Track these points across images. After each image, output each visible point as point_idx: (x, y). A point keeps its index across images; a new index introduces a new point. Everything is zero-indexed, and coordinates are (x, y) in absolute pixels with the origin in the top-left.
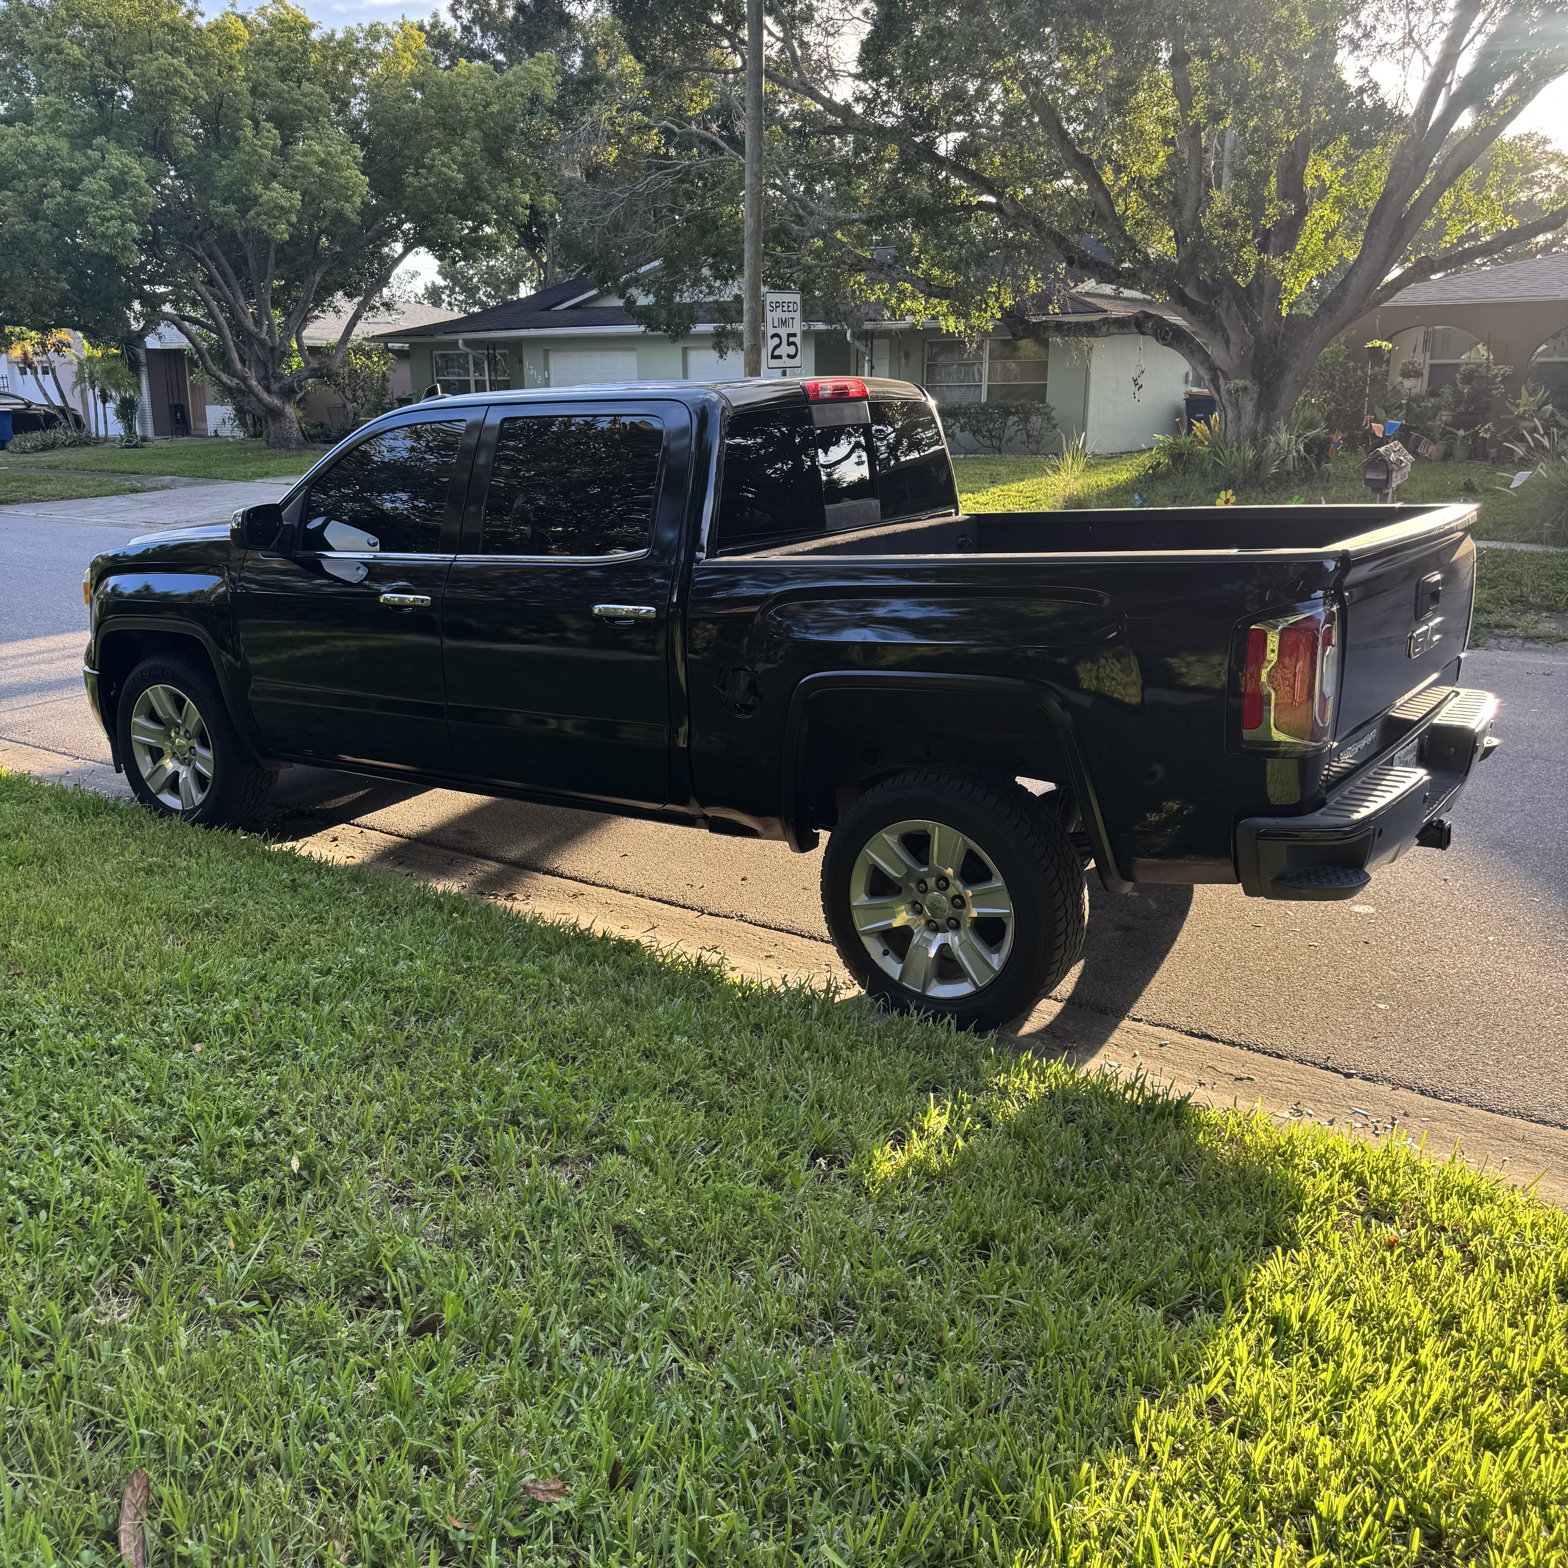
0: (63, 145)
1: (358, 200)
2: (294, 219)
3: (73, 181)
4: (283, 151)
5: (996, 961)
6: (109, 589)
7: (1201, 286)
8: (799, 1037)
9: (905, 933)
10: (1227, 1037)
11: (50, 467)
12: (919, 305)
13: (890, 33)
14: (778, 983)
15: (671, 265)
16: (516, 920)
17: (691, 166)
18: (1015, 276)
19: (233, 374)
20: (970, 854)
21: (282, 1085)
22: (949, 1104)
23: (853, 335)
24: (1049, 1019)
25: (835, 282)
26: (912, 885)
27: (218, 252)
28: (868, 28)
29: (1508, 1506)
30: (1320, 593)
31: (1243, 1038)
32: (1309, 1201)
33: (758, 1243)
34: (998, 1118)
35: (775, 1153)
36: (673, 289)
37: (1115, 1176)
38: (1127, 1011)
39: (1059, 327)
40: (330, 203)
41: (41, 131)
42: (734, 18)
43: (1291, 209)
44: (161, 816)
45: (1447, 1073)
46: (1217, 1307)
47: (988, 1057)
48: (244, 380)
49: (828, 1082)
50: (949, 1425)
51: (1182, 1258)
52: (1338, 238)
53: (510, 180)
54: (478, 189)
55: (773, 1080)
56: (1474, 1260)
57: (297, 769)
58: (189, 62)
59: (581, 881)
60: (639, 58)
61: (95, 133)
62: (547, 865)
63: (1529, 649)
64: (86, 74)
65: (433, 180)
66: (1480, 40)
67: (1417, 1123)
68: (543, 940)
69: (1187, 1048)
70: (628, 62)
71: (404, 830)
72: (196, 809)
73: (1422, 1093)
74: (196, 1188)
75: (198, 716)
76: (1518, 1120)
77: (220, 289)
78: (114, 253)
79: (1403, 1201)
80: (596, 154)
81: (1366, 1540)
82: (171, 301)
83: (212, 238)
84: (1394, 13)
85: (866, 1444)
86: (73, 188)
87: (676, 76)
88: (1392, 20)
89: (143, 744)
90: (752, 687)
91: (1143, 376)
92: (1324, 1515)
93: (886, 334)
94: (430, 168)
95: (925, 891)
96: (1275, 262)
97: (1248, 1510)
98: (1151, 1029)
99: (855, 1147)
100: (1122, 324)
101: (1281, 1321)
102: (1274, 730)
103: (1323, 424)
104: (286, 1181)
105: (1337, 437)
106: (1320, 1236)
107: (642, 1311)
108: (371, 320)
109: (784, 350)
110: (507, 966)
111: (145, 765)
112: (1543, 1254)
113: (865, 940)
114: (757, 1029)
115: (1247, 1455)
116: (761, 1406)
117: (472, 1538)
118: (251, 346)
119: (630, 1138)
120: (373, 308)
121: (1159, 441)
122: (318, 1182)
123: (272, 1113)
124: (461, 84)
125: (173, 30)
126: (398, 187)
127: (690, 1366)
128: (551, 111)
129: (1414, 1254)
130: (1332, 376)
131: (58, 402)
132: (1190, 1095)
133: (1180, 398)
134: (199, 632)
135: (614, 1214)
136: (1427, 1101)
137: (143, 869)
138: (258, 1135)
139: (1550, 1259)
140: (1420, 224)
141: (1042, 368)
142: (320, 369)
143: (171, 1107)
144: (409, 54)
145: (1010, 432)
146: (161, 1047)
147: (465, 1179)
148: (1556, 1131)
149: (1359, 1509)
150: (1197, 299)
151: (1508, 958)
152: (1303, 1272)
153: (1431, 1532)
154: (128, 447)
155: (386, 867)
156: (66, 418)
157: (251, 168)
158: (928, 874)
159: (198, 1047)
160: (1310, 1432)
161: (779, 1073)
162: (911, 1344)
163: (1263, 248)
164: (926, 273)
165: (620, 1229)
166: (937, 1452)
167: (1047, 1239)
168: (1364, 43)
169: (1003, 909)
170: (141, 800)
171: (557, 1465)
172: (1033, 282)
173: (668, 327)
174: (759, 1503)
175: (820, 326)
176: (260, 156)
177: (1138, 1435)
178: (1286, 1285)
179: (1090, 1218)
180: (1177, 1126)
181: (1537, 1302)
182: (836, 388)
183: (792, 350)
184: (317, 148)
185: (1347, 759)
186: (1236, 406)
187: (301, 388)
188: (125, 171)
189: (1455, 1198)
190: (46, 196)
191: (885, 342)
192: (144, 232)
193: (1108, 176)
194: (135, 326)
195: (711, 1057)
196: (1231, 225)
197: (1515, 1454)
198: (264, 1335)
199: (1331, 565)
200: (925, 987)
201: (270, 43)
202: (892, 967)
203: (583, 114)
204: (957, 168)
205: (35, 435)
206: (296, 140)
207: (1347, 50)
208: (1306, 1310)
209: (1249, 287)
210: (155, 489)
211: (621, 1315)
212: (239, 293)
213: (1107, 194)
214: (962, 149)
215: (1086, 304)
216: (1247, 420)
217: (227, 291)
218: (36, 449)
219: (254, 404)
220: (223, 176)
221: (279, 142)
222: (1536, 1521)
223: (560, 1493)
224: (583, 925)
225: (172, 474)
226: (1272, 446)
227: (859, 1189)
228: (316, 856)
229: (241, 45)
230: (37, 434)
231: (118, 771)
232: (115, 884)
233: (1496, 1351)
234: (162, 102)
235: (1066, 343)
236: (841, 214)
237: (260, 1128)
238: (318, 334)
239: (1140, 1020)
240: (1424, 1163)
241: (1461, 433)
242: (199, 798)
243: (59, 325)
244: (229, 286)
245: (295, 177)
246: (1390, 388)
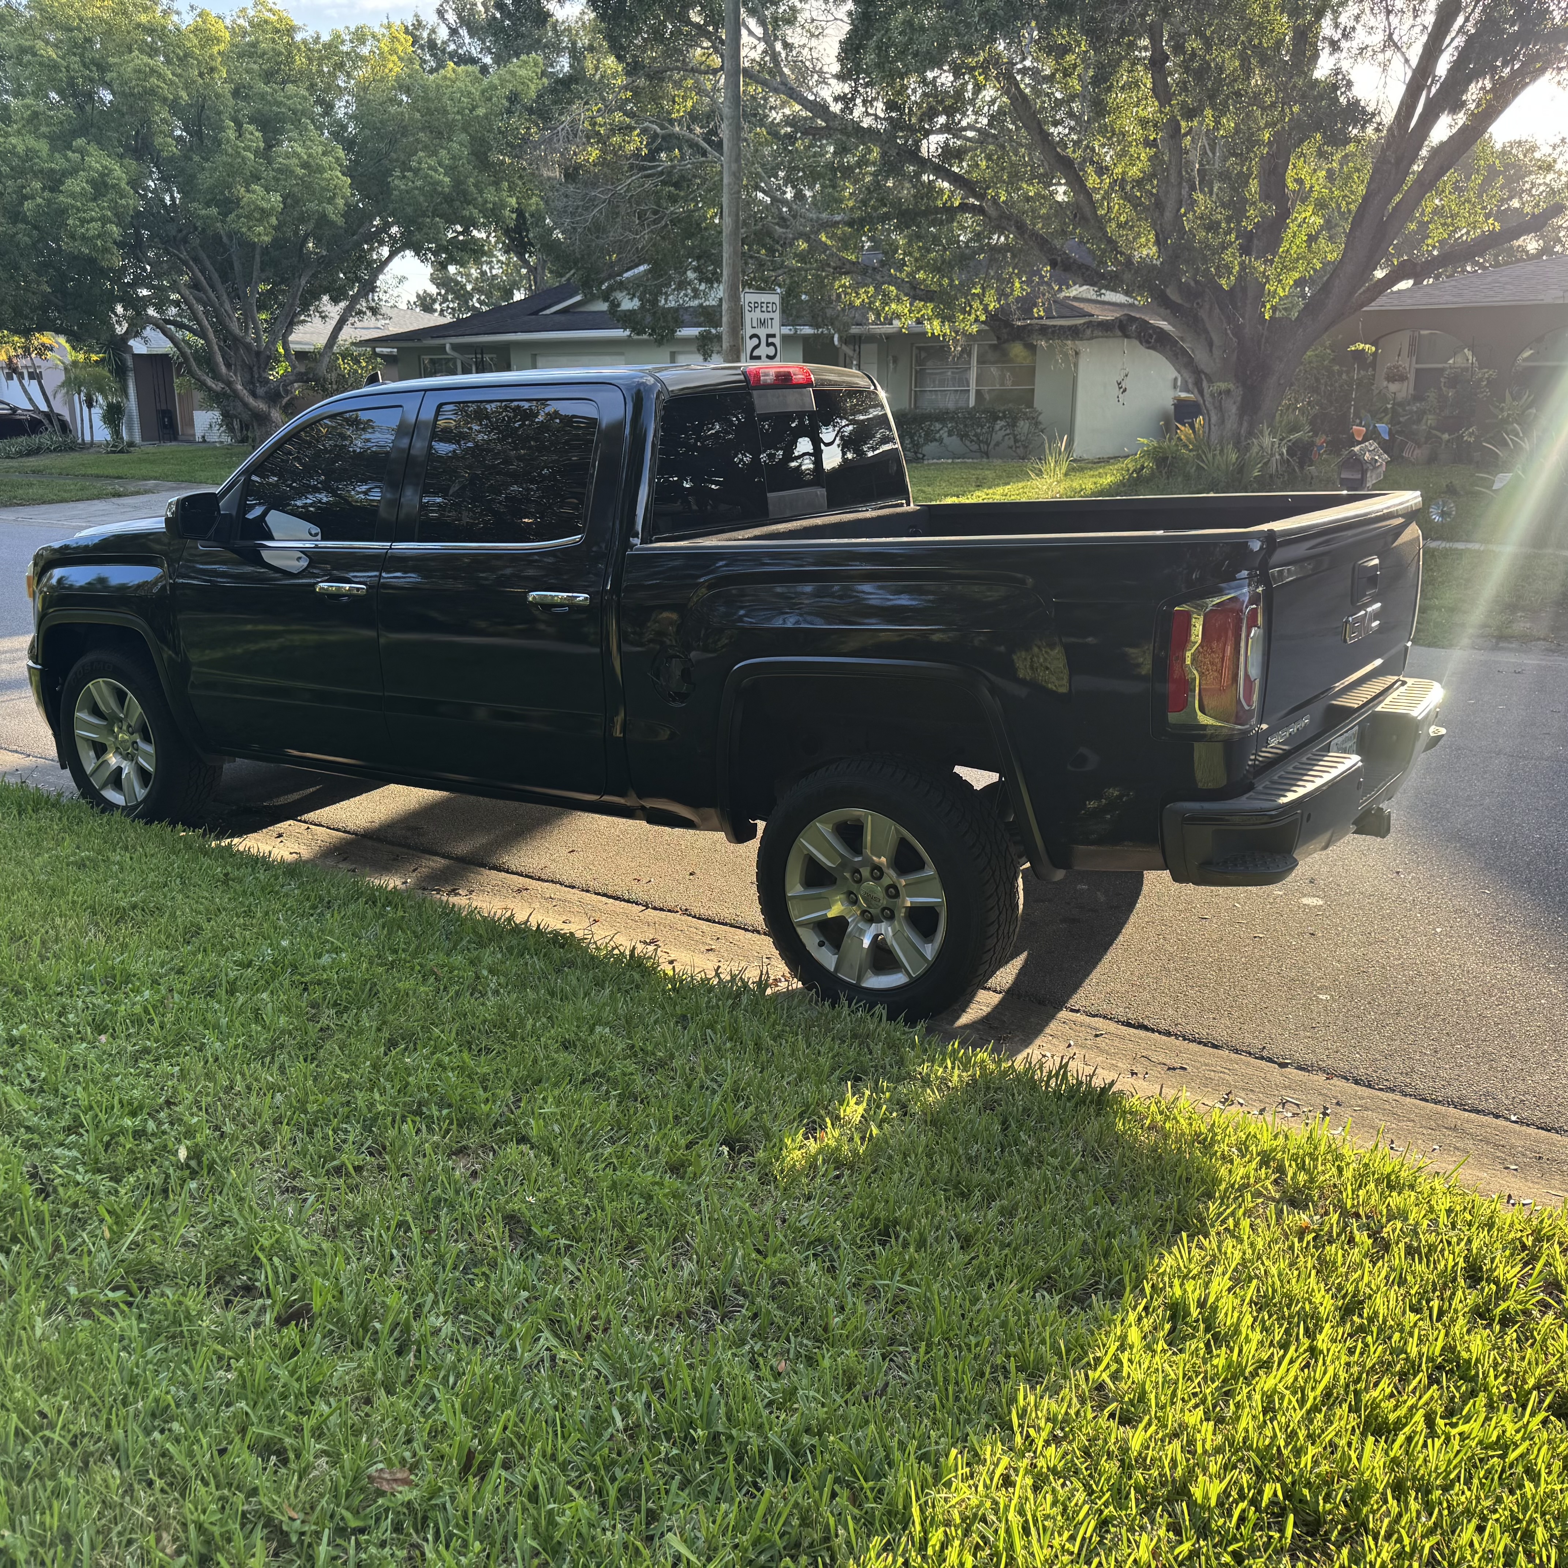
0: (43, 147)
1: (340, 202)
2: (274, 221)
3: (54, 181)
4: (266, 153)
5: (930, 951)
6: (54, 581)
7: (1183, 289)
8: (724, 1028)
9: (840, 923)
10: (1163, 1026)
11: (34, 472)
12: (903, 308)
13: (867, 31)
14: (711, 974)
15: (657, 271)
16: (450, 912)
17: (673, 167)
18: (999, 279)
19: (216, 376)
20: (903, 843)
21: (183, 1076)
22: (868, 1093)
23: (840, 339)
24: (987, 1010)
25: (820, 285)
26: (847, 875)
27: (203, 256)
28: (848, 28)
29: (1389, 1491)
30: (1245, 573)
31: (1179, 1028)
32: (1223, 1187)
33: (650, 1231)
34: (916, 1108)
35: (683, 1142)
36: (657, 292)
37: (1027, 1163)
38: (1066, 1002)
39: (1044, 330)
40: (313, 206)
41: (19, 132)
42: (714, 18)
43: (1272, 211)
44: (103, 811)
45: (1384, 1063)
46: (1116, 1294)
47: (913, 1046)
48: (229, 384)
49: (749, 1071)
50: (822, 1412)
51: (1085, 1243)
52: (1322, 241)
53: (497, 184)
54: (465, 193)
55: (692, 1069)
56: (1386, 1246)
57: (240, 763)
58: (168, 61)
59: (527, 876)
60: (620, 58)
61: (75, 133)
62: (494, 860)
63: (1503, 649)
64: (63, 75)
65: (419, 183)
66: (1460, 41)
67: (1349, 1111)
68: (475, 932)
69: (1123, 1038)
70: (611, 61)
71: (351, 827)
72: (139, 804)
73: (1357, 1082)
74: (79, 1178)
75: (140, 710)
76: (1451, 1109)
77: (205, 292)
78: (94, 254)
79: (1321, 1188)
80: (575, 154)
81: (1238, 1527)
82: (154, 305)
83: (195, 240)
84: (1375, 15)
85: (734, 1432)
86: (52, 190)
87: (657, 76)
88: (1373, 22)
89: (87, 739)
90: (686, 675)
91: (1127, 380)
92: (1199, 1501)
93: (872, 338)
94: (416, 171)
95: (859, 881)
96: (1257, 264)
97: (1119, 1497)
98: (1088, 1020)
99: (768, 1136)
100: (1106, 327)
101: (1181, 1307)
102: (1199, 713)
103: (1307, 428)
104: (171, 1171)
105: (1320, 440)
106: (1231, 1221)
107: (522, 1299)
108: (358, 324)
109: (763, 351)
110: (434, 959)
111: (89, 762)
112: (1455, 1239)
113: (799, 930)
114: (683, 1020)
115: (1126, 1441)
116: (630, 1395)
117: (306, 1528)
118: (236, 351)
119: (535, 1129)
120: (360, 313)
121: (1143, 444)
122: (205, 1172)
123: (168, 1103)
124: (447, 87)
125: (150, 30)
126: (385, 189)
127: (563, 1354)
128: (531, 110)
129: (1322, 1240)
130: (1317, 380)
131: (44, 407)
132: (1112, 1083)
133: (1168, 403)
134: (139, 624)
135: (507, 1202)
136: (1361, 1090)
137: (74, 863)
138: (151, 1125)
139: (1463, 1244)
140: (1402, 226)
141: (1031, 371)
142: (306, 374)
143: (65, 1097)
144: (395, 58)
145: (997, 436)
146: (66, 1039)
147: (358, 1169)
148: (1490, 1119)
149: (1234, 1494)
150: (1179, 301)
151: (1454, 949)
152: (1208, 1258)
153: (1310, 1519)
154: (114, 452)
155: (330, 862)
156: (51, 422)
157: (233, 171)
158: (863, 864)
159: (103, 1038)
160: (1194, 1418)
161: (698, 1061)
162: (797, 1330)
163: (1245, 250)
164: (911, 274)
165: (512, 1219)
166: (806, 1439)
167: (949, 1225)
168: (1344, 44)
169: (934, 898)
170: (83, 795)
171: (407, 1455)
172: (1017, 285)
173: (653, 330)
174: (612, 1491)
175: (807, 330)
176: (243, 159)
177: (1015, 1421)
178: (1190, 1271)
179: (996, 1204)
180: (1098, 1115)
181: (1445, 1286)
182: (778, 375)
183: (771, 351)
184: (299, 150)
185: (1276, 743)
186: (1220, 409)
187: (287, 392)
188: (105, 174)
189: (1372, 1186)
190: (26, 198)
191: (874, 346)
192: (125, 235)
193: (1092, 180)
194: (120, 330)
195: (633, 1047)
196: (1212, 227)
197: (1401, 1438)
198: (124, 1324)
199: (1256, 546)
200: (860, 978)
201: (254, 45)
202: (827, 959)
203: (561, 114)
204: (942, 172)
205: (20, 440)
206: (279, 143)
207: (1327, 50)
208: (1207, 1296)
209: (1232, 289)
210: (138, 493)
211: (498, 1304)
212: (225, 297)
213: (1089, 196)
214: (948, 152)
215: (1073, 308)
216: (1231, 423)
217: (212, 295)
218: (20, 454)
219: (240, 409)
220: (205, 180)
221: (262, 145)
222: (1414, 1506)
223: (406, 1482)
224: (519, 918)
225: (156, 479)
226: (1255, 449)
227: (765, 1178)
228: (254, 851)
229: (222, 47)
230: (22, 440)
231: (63, 767)
232: (43, 877)
233: (1396, 1336)
234: (141, 104)
235: (1050, 347)
236: (824, 215)
237: (155, 1119)
238: (307, 338)
239: (1078, 1011)
240: (1346, 1151)
241: (1446, 436)
242: (141, 793)
243: (41, 329)
244: (214, 289)
245: (277, 180)
246: (1376, 392)
